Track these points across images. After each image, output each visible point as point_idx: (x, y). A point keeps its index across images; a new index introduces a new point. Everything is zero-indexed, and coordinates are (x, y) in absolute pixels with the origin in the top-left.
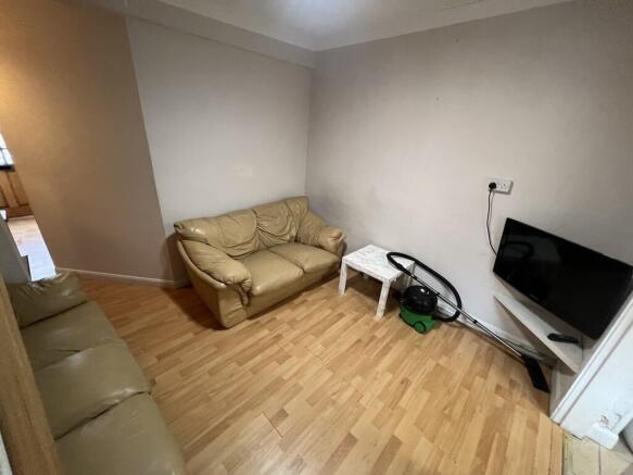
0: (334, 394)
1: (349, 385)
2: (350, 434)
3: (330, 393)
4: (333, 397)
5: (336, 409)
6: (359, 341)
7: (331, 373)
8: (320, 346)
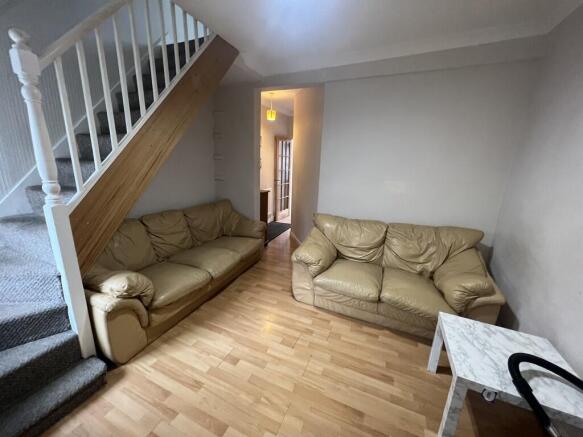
0: (267, 399)
1: (284, 414)
2: (228, 426)
3: (267, 394)
4: (263, 399)
5: (252, 404)
6: (360, 414)
7: (291, 390)
8: (321, 369)
